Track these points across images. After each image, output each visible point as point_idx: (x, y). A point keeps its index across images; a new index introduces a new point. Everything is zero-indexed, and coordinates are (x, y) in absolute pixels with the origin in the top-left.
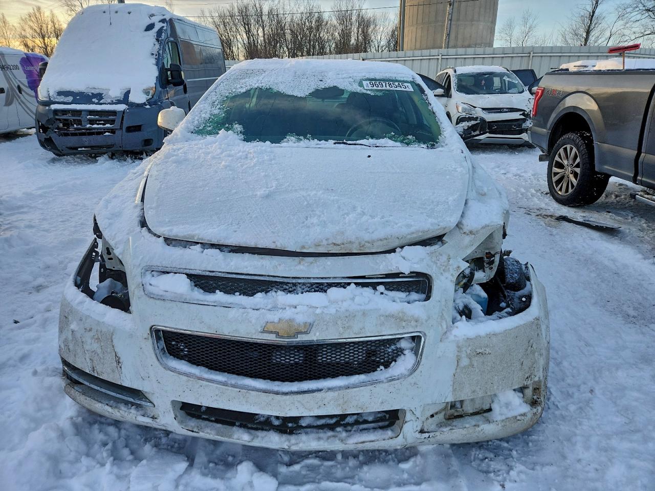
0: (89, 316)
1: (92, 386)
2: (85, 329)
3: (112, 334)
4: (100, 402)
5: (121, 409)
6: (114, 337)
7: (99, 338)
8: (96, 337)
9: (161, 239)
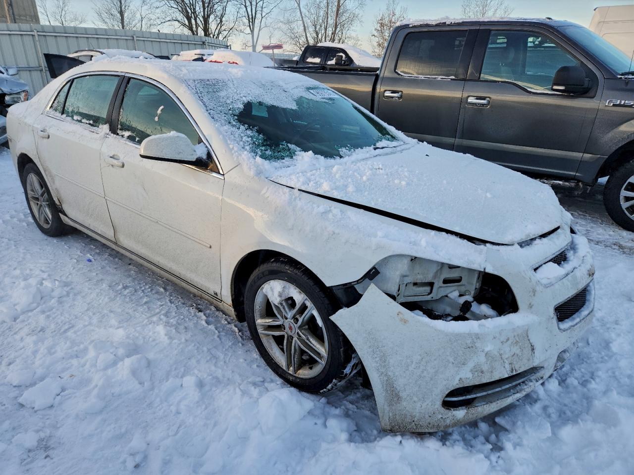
0: (502, 330)
1: (504, 388)
2: (502, 342)
3: (527, 331)
4: (508, 396)
5: (525, 389)
6: (529, 332)
7: (518, 341)
8: (515, 341)
9: (517, 246)
